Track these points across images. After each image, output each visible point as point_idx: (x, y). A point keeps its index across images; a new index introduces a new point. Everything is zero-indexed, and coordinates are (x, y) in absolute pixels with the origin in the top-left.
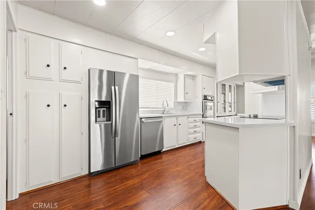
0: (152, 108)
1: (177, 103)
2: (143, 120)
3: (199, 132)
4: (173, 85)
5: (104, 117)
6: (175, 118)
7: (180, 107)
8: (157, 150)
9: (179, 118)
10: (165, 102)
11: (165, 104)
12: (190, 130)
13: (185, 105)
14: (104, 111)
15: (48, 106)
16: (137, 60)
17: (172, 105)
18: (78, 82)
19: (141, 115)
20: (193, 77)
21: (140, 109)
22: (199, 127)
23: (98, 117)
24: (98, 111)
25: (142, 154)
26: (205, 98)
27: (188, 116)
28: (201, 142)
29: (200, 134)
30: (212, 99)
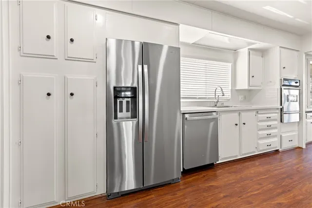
0: (199, 98)
1: (236, 92)
2: (187, 116)
3: (275, 136)
4: (229, 65)
5: (128, 111)
6: (237, 114)
7: (241, 98)
8: (208, 162)
9: (243, 114)
10: (219, 90)
11: (219, 93)
12: (260, 132)
13: (249, 94)
14: (128, 102)
15: (49, 94)
16: (177, 26)
17: (228, 95)
18: (91, 61)
19: (184, 109)
20: (263, 52)
21: (182, 100)
22: (276, 128)
23: (120, 112)
24: (120, 101)
25: (186, 168)
26: (286, 83)
27: (257, 111)
28: (277, 151)
29: (276, 139)
30: (298, 84)
